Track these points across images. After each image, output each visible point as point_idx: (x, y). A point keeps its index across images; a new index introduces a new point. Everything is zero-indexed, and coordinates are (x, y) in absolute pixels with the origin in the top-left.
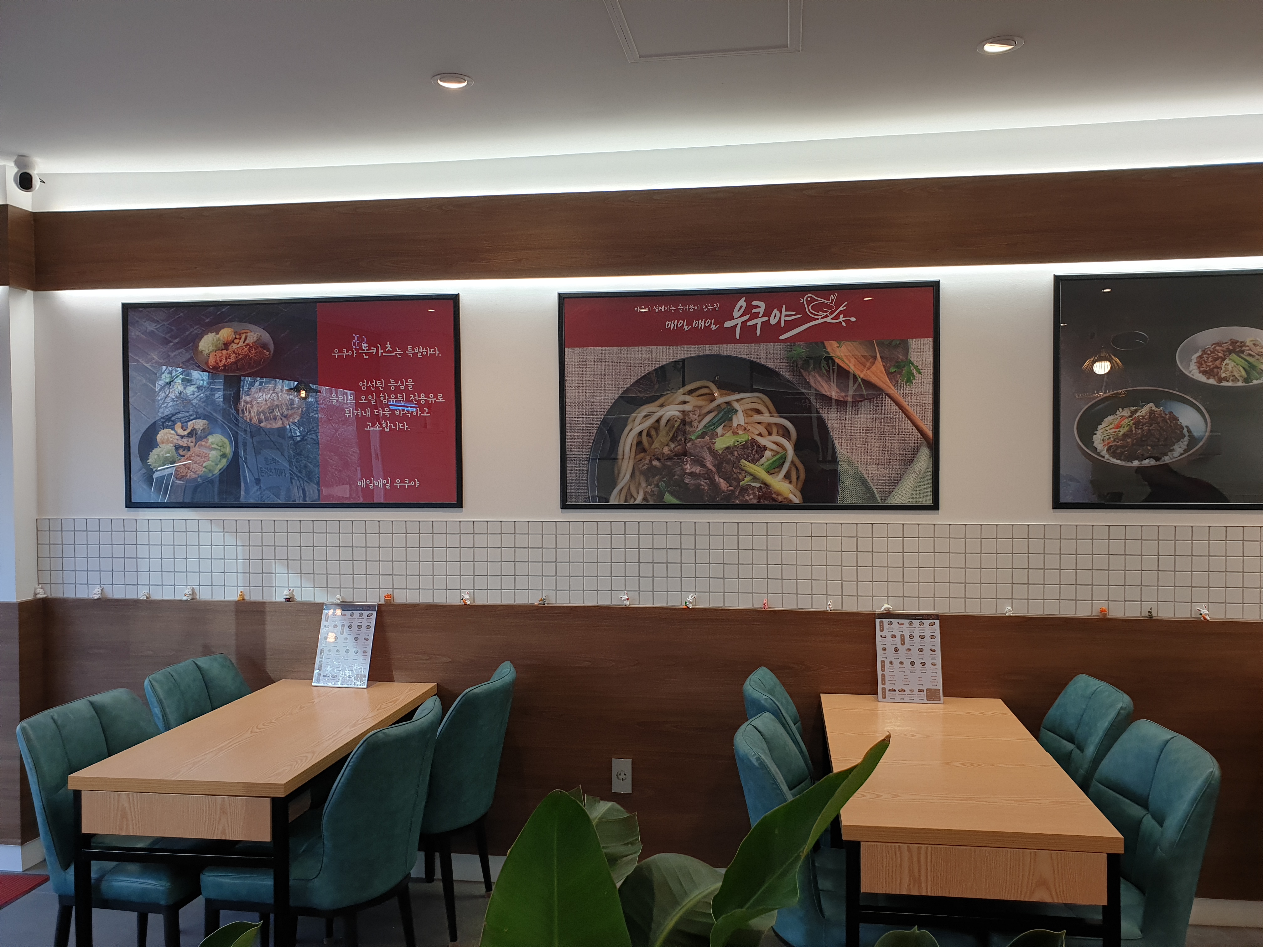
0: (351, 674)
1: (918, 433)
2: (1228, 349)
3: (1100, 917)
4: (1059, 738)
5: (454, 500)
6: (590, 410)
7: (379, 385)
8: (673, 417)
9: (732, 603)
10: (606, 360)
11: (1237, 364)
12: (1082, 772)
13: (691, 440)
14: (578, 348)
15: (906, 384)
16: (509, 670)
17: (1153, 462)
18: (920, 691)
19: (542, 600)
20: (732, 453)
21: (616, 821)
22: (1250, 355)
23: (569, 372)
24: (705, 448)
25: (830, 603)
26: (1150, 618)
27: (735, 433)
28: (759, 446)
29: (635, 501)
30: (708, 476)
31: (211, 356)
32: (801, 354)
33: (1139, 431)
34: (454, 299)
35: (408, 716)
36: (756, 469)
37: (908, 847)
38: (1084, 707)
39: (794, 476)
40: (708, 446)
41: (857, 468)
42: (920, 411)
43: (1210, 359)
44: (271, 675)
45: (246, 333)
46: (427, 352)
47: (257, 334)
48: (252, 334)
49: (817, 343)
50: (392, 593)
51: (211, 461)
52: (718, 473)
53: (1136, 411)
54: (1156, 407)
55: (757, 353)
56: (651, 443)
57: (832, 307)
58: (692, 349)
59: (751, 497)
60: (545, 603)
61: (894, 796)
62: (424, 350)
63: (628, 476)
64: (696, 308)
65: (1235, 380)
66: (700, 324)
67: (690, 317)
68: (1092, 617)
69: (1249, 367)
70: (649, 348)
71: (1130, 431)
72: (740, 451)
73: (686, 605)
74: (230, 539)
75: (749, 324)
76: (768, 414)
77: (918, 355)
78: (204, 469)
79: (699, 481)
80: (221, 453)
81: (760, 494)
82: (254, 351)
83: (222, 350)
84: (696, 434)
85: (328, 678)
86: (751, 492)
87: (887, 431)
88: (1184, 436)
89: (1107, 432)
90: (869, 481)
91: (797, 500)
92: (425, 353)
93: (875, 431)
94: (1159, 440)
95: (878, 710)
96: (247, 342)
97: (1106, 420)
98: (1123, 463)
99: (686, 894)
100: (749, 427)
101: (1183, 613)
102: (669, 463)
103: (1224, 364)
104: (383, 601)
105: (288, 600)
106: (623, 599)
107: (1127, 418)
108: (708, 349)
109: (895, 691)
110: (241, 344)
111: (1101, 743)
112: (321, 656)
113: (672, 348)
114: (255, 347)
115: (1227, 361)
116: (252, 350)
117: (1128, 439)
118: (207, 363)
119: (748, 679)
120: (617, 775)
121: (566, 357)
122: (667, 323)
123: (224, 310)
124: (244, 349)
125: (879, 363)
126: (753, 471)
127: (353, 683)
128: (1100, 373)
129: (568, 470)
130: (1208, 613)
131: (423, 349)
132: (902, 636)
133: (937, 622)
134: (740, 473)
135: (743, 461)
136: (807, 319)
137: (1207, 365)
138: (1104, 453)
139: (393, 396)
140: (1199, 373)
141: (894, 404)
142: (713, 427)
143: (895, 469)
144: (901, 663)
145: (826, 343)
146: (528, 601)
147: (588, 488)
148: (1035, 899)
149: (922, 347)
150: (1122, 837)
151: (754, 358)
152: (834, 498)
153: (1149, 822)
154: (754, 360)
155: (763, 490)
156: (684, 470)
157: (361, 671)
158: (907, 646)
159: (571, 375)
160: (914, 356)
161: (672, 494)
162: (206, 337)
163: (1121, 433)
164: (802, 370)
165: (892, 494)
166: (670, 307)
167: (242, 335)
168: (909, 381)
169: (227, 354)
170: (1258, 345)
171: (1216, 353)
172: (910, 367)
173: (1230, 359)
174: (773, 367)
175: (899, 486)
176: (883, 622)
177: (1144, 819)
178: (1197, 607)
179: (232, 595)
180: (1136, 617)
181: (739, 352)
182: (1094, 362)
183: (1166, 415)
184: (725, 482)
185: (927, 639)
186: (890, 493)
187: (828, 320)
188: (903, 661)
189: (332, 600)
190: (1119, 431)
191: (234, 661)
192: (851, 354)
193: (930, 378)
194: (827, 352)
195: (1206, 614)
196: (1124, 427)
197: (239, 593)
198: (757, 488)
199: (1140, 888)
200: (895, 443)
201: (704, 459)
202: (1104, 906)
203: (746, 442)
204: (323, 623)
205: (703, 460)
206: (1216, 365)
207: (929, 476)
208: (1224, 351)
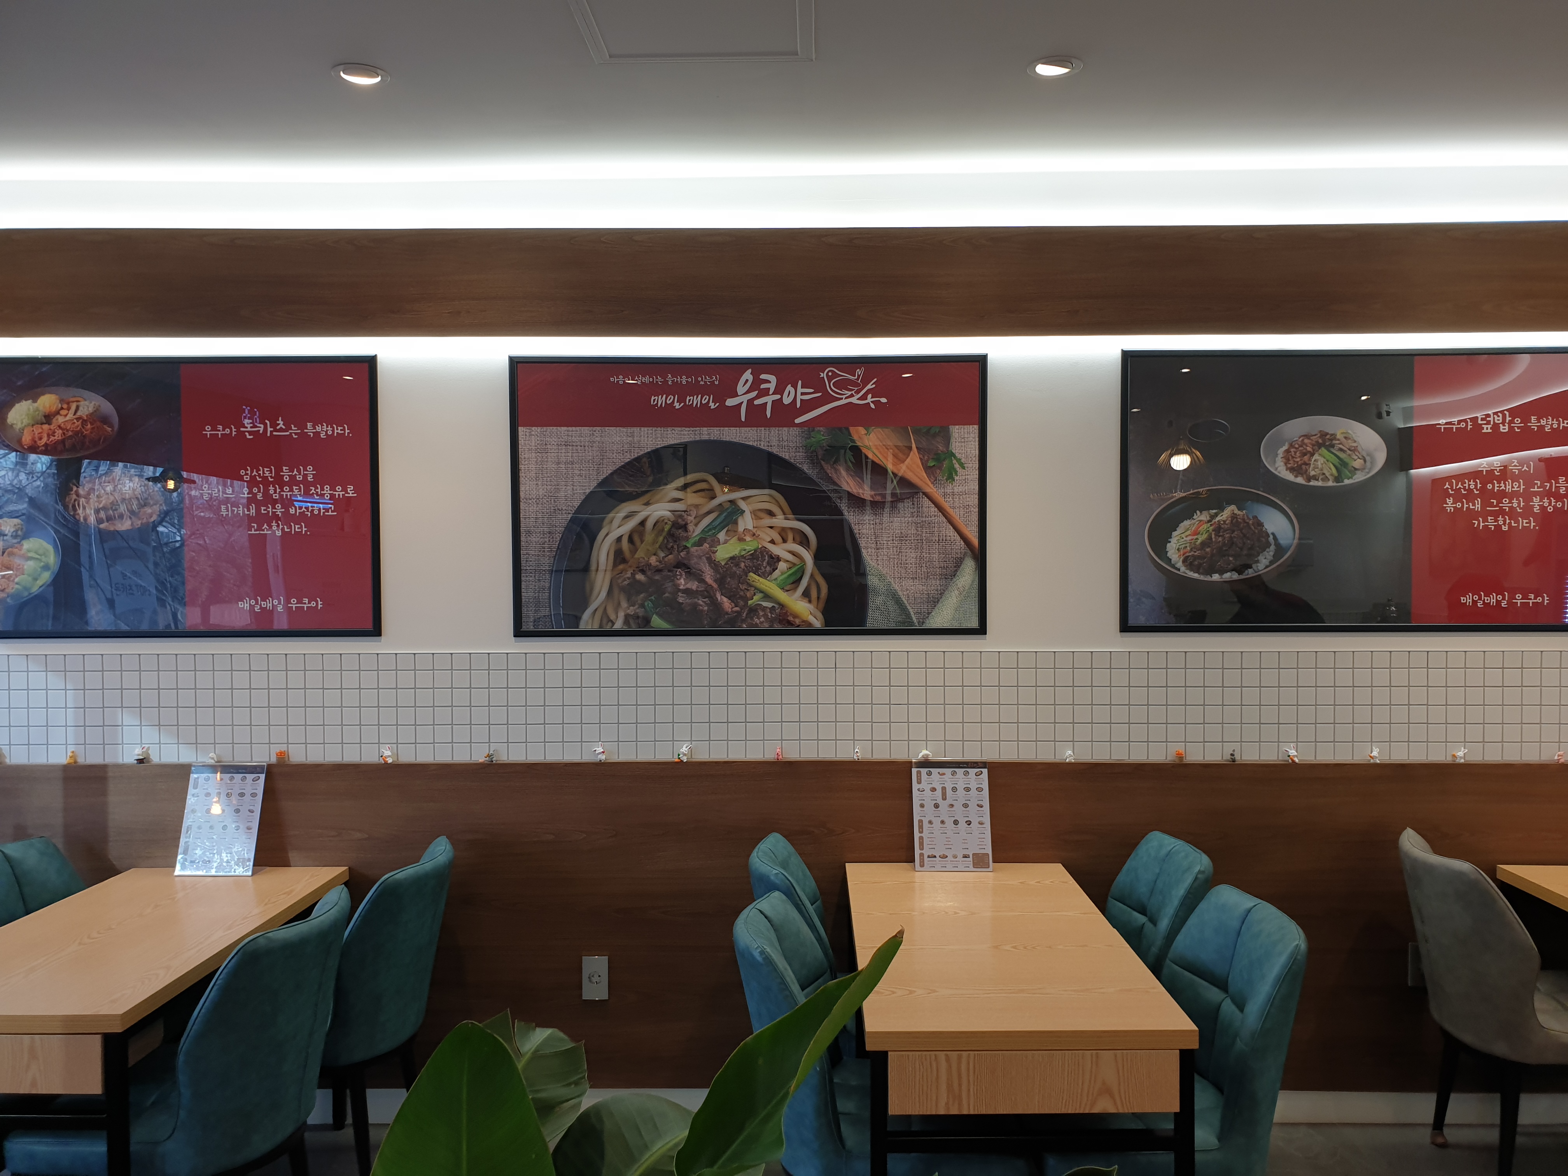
0: (229, 858)
1: (962, 541)
2: (1317, 442)
3: (1171, 1126)
4: (1129, 909)
5: (369, 626)
6: (553, 508)
7: (267, 474)
8: (663, 518)
9: (737, 753)
10: (574, 444)
11: (1328, 461)
12: (1154, 950)
13: (686, 547)
14: (536, 428)
15: (947, 481)
16: (444, 848)
17: (1235, 576)
18: (965, 856)
19: (489, 756)
20: (737, 565)
21: (556, 1054)
22: (1341, 450)
23: (525, 458)
24: (704, 558)
25: (858, 751)
26: (1233, 762)
27: (741, 540)
28: (771, 557)
29: (613, 626)
30: (708, 593)
31: (25, 431)
32: (821, 442)
33: (1220, 539)
34: (370, 362)
35: (305, 914)
36: (768, 585)
37: (947, 1055)
38: (1157, 871)
39: (814, 593)
40: (707, 556)
41: (890, 584)
42: (964, 515)
43: (1298, 454)
44: (114, 863)
45: (78, 401)
46: (333, 431)
47: (93, 403)
48: (87, 403)
49: (840, 429)
50: (286, 750)
51: (27, 574)
52: (721, 590)
53: (1216, 515)
54: (1239, 510)
55: (768, 440)
56: (634, 551)
57: (857, 385)
58: (686, 433)
59: (762, 619)
60: (493, 759)
61: (930, 991)
62: (329, 428)
63: (603, 594)
64: (690, 380)
65: (1326, 479)
66: (695, 401)
67: (682, 392)
68: (1167, 762)
69: (1340, 464)
70: (630, 430)
71: (1208, 539)
72: (748, 563)
73: (679, 758)
74: (55, 681)
75: (756, 402)
76: (782, 517)
77: (962, 446)
78: (17, 586)
79: (696, 600)
80: (42, 564)
81: (773, 616)
82: (89, 426)
83: (42, 424)
84: (692, 541)
85: (197, 864)
86: (761, 613)
87: (925, 538)
88: (1268, 545)
89: (1183, 540)
90: (904, 599)
91: (817, 624)
92: (330, 433)
93: (910, 538)
94: (1241, 549)
95: (914, 882)
96: (79, 413)
97: (1182, 524)
98: (1202, 578)
99: (646, 1147)
100: (758, 533)
101: (1269, 755)
102: (657, 577)
103: (1313, 460)
104: (274, 760)
105: (140, 761)
106: (597, 752)
107: (1206, 523)
108: (706, 433)
109: (935, 857)
110: (70, 416)
111: (1176, 915)
112: (188, 835)
113: (659, 431)
114: (91, 420)
115: (1316, 457)
116: (87, 425)
117: (1207, 548)
118: (19, 441)
119: (756, 850)
120: (589, 978)
121: (520, 439)
122: (653, 398)
123: (44, 369)
124: (74, 423)
125: (914, 455)
126: (764, 586)
127: (233, 870)
128: (1178, 469)
129: (523, 586)
130: (1296, 754)
131: (327, 427)
132: (944, 789)
133: (985, 771)
134: (748, 590)
135: (751, 574)
136: (827, 398)
137: (1294, 461)
138: (1180, 565)
139: (286, 488)
140: (1286, 470)
141: (933, 506)
142: (714, 531)
143: (935, 584)
144: (943, 822)
145: (851, 429)
146: (471, 758)
147: (550, 609)
148: (1096, 1110)
149: (966, 436)
150: (1197, 1029)
151: (764, 446)
152: (862, 620)
153: (1228, 1007)
154: (763, 448)
155: (777, 611)
156: (676, 586)
157: (244, 854)
158: (949, 801)
159: (526, 463)
160: (956, 447)
161: (661, 616)
162: (17, 406)
163: (1199, 541)
164: (823, 462)
165: (930, 615)
166: (657, 378)
167: (71, 404)
168: (950, 478)
169: (50, 429)
170: (1350, 439)
171: (1305, 446)
172: (952, 461)
173: (1320, 454)
174: (787, 457)
175: (940, 605)
176: (920, 772)
177: (1222, 1005)
178: (1284, 747)
179: (59, 757)
180: (1217, 761)
181: (746, 438)
182: (1171, 456)
183: (1250, 520)
184: (730, 601)
185: (974, 792)
186: (929, 613)
187: (854, 400)
188: (945, 820)
189: (203, 760)
190: (1197, 539)
191: (60, 846)
192: (881, 444)
193: (975, 474)
194: (853, 441)
195: (1294, 756)
196: (1202, 534)
197: (69, 754)
198: (770, 608)
199: (1220, 1089)
200: (934, 553)
201: (703, 572)
202: (1175, 1113)
203: (755, 551)
204: (191, 791)
205: (701, 573)
206: (1304, 461)
207: (975, 593)
208: (1313, 445)
